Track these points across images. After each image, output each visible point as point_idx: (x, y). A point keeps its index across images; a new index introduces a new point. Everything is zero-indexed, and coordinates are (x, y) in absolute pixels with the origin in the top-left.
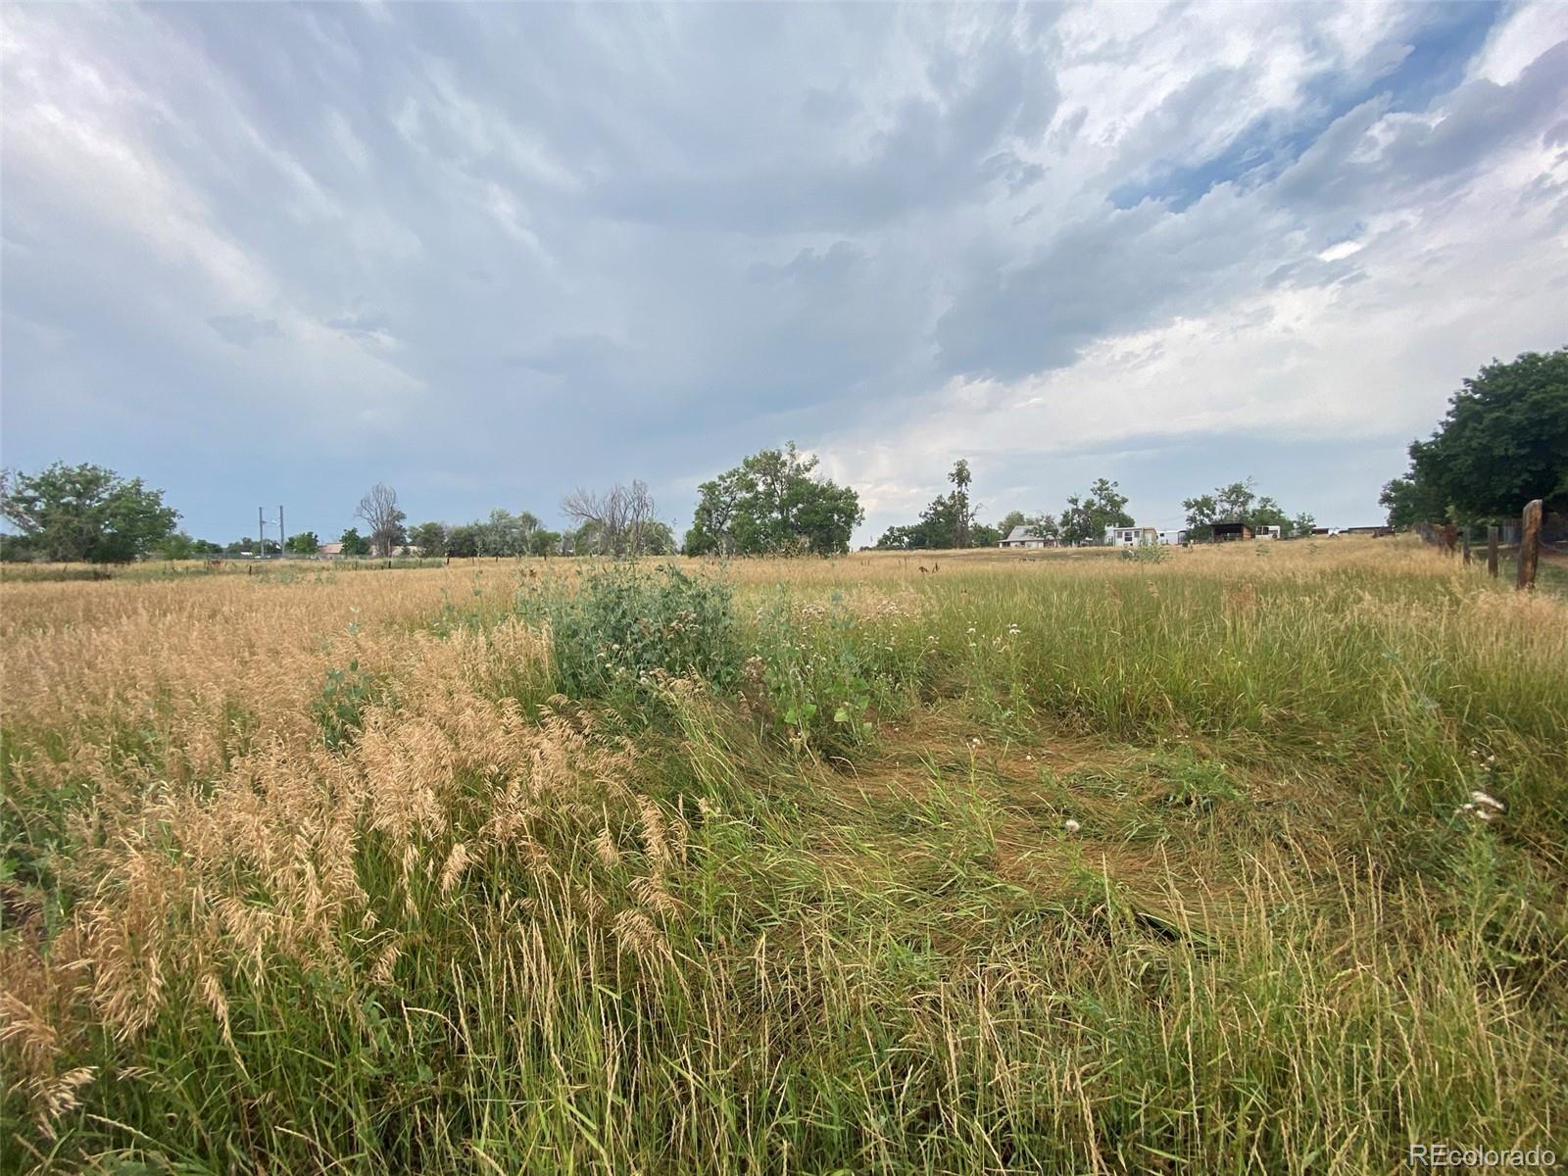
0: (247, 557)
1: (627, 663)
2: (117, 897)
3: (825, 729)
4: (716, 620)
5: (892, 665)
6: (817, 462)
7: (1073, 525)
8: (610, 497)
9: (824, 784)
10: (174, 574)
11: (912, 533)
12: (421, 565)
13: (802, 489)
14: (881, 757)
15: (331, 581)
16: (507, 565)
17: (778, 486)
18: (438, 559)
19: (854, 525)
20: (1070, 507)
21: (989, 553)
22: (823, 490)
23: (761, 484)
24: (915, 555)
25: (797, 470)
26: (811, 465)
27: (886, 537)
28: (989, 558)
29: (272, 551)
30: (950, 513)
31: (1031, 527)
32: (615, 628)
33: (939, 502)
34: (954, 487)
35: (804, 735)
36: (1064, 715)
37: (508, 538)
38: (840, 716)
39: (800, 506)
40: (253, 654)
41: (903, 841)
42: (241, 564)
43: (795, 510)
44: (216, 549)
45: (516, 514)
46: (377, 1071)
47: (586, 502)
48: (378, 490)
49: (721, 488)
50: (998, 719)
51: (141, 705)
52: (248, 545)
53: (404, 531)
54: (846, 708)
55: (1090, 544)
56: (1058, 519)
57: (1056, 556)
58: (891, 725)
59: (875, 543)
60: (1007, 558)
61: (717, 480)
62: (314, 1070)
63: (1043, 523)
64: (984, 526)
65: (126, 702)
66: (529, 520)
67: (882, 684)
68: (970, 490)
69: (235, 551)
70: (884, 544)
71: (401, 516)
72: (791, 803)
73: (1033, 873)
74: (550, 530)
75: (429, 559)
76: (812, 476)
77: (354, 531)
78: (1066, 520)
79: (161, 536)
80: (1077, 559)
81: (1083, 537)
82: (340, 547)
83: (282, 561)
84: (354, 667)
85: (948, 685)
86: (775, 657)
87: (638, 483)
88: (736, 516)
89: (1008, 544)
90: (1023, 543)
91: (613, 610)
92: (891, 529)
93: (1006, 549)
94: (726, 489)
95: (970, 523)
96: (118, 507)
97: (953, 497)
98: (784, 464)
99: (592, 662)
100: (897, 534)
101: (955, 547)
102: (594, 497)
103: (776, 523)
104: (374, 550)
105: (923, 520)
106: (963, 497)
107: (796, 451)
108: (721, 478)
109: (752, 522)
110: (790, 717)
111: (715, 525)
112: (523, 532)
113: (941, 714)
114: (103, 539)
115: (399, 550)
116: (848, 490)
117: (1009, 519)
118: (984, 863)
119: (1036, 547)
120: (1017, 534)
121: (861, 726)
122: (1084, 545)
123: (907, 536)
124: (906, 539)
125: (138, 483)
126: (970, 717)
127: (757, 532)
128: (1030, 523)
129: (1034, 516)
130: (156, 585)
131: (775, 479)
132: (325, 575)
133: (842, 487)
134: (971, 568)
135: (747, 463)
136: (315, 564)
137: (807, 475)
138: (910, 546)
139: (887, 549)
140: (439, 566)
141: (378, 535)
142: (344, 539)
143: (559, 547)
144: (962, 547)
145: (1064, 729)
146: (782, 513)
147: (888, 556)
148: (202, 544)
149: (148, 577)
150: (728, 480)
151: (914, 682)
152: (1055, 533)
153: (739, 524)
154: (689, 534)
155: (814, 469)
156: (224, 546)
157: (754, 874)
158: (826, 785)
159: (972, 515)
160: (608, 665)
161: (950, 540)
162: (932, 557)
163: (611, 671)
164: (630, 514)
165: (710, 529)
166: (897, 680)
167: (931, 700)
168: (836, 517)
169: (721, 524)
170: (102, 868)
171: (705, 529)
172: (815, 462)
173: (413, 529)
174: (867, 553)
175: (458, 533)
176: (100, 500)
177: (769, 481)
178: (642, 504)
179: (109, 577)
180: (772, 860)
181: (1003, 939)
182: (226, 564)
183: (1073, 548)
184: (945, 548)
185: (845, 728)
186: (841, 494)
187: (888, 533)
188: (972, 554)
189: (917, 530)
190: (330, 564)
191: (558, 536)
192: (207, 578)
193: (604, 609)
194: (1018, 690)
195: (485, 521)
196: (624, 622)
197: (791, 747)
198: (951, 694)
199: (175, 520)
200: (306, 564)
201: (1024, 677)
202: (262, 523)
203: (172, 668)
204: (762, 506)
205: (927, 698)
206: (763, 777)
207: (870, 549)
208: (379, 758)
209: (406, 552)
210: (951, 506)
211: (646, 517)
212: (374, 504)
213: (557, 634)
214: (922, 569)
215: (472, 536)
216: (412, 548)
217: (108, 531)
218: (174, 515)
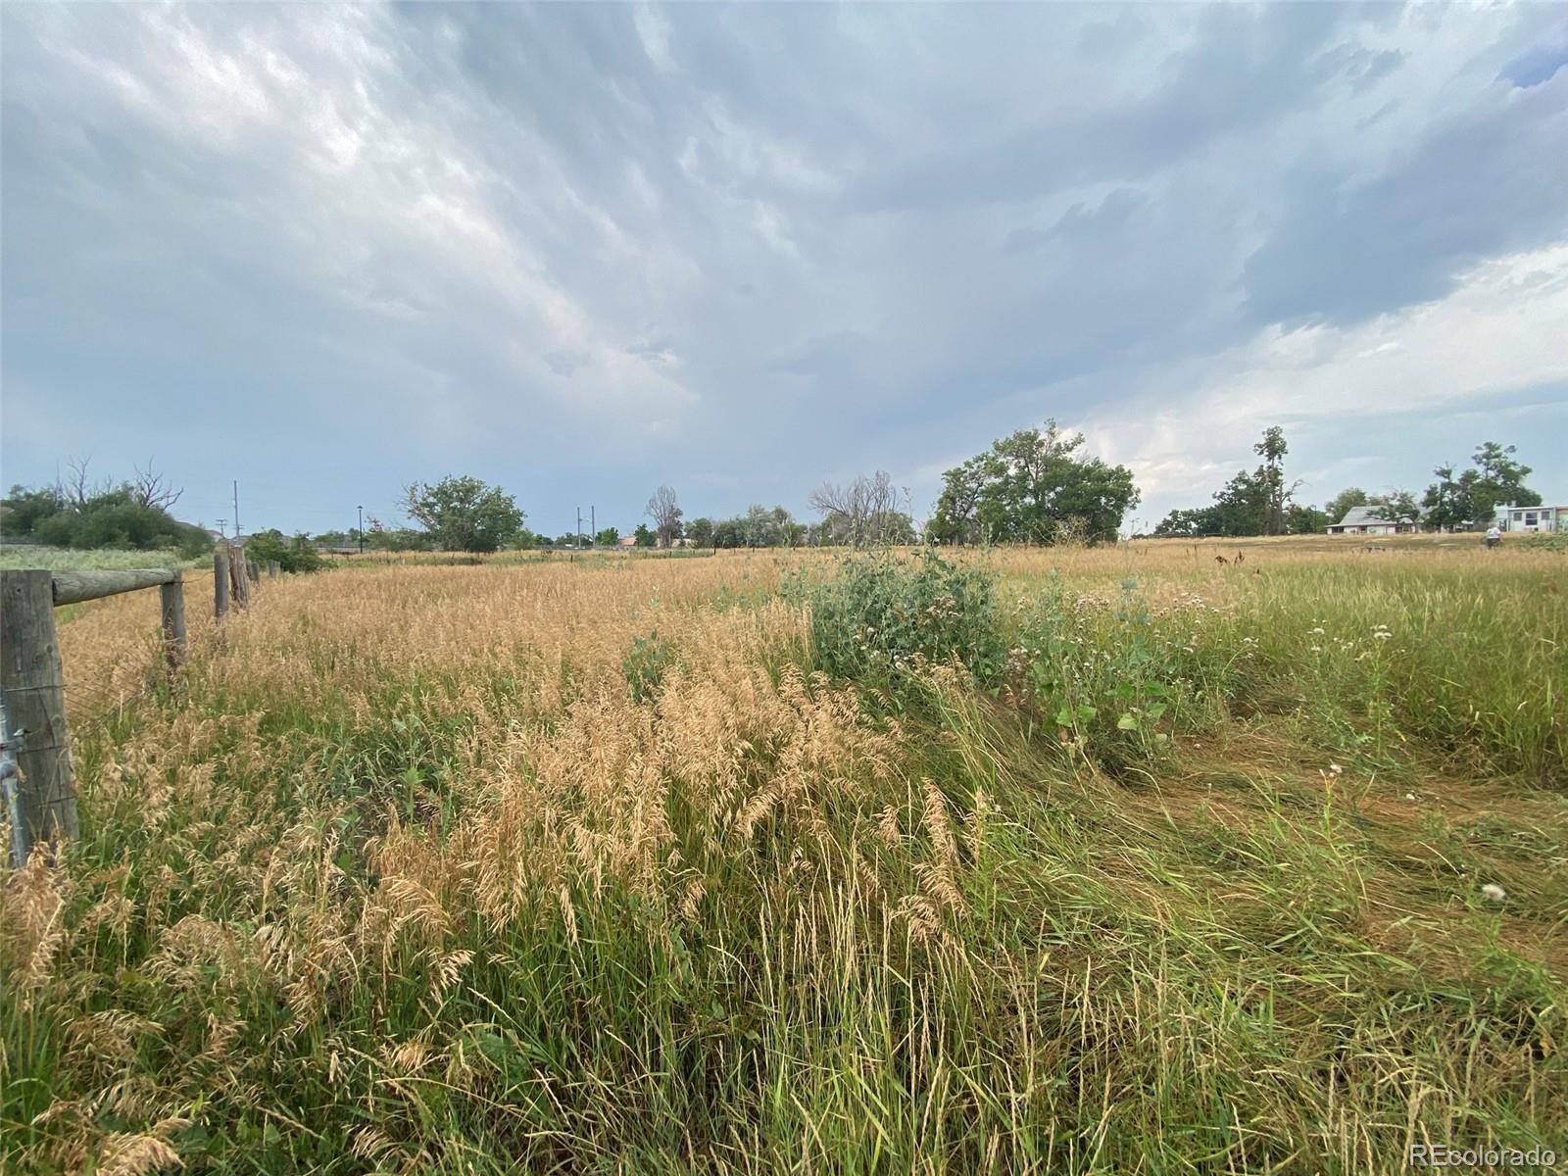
0: (569, 548)
1: (880, 647)
2: (492, 810)
3: (1104, 736)
4: (974, 609)
5: (1193, 669)
6: (1083, 441)
7: (1442, 504)
8: (853, 489)
9: (1108, 798)
10: (522, 562)
11: (1201, 517)
12: (694, 555)
13: (1065, 472)
14: (1180, 775)
15: (629, 567)
16: (762, 556)
17: (1032, 469)
18: (706, 550)
19: (1126, 509)
20: (1439, 481)
21: (1312, 541)
22: (1088, 471)
23: (1012, 467)
24: (1205, 544)
25: (1056, 450)
26: (1074, 444)
27: (1167, 523)
28: (1312, 547)
29: (586, 543)
30: (1256, 493)
31: (1376, 508)
32: (869, 613)
33: (1241, 479)
34: (1263, 461)
35: (1081, 740)
36: (1451, 748)
37: (763, 531)
38: (1125, 723)
39: (1059, 489)
40: (578, 623)
41: (1219, 877)
42: (566, 553)
43: (1052, 495)
44: (549, 542)
45: (770, 509)
46: (681, 998)
47: (831, 495)
48: (662, 491)
49: (967, 474)
50: (1347, 745)
51: (506, 658)
52: (570, 539)
53: (681, 525)
54: (1134, 714)
55: (1469, 528)
56: (1419, 497)
57: (1416, 545)
58: (1190, 740)
59: (1152, 530)
60: (1341, 546)
61: (962, 467)
62: (630, 983)
63: (1395, 503)
64: (1304, 507)
65: (495, 655)
66: (781, 515)
67: (1181, 689)
68: (1285, 464)
69: (561, 543)
70: (1163, 531)
71: (679, 513)
72: (1066, 813)
73: (1416, 945)
74: (798, 523)
75: (700, 550)
76: (1074, 457)
77: (644, 526)
78: (1432, 498)
79: (513, 531)
80: (1451, 548)
81: (1458, 519)
82: (633, 539)
83: (593, 552)
84: (654, 636)
85: (1268, 698)
86: (1045, 651)
87: (881, 473)
88: (983, 503)
89: (1341, 529)
90: (1363, 528)
91: (866, 594)
92: (1174, 514)
93: (1339, 536)
94: (973, 476)
95: (1285, 504)
96: (486, 509)
97: (1260, 473)
98: (1041, 444)
99: (847, 644)
100: (1182, 518)
101: (1263, 534)
102: (839, 490)
103: (1029, 509)
104: (659, 542)
105: (1218, 502)
106: (1276, 473)
107: (1056, 430)
108: (968, 464)
109: (1001, 509)
110: (1062, 718)
111: (959, 513)
112: (775, 525)
113: (1257, 731)
114: (476, 534)
115: (677, 542)
116: (1120, 469)
117: (1343, 498)
118: (1342, 922)
119: (1385, 532)
120: (1354, 516)
121: (1153, 736)
122: (1459, 531)
123: (1195, 521)
124: (1194, 525)
125: (498, 491)
126: (1305, 739)
127: (1008, 519)
128: (1375, 502)
129: (1380, 495)
130: (512, 568)
131: (1030, 460)
132: (624, 562)
133: (1112, 466)
134: (1285, 558)
135: (997, 448)
136: (617, 553)
137: (1068, 455)
138: (1199, 533)
139: (1170, 536)
140: (708, 555)
141: (661, 529)
142: (637, 533)
143: (805, 538)
144: (1273, 533)
145: (1453, 765)
146: (1036, 498)
147: (1168, 545)
148: (540, 537)
149: (507, 562)
150: (975, 466)
151: (1221, 691)
152: (1415, 515)
153: (986, 511)
154: (931, 524)
155: (1077, 448)
156: (554, 539)
157: (1033, 884)
158: (1110, 800)
159: (1288, 494)
160: (863, 648)
161: (1256, 525)
162: (1231, 545)
163: (866, 654)
164: (872, 505)
165: (953, 518)
166: (1197, 688)
167: (1247, 714)
168: (1103, 500)
169: (966, 512)
170: (480, 784)
171: (948, 518)
172: (1079, 441)
173: (688, 524)
174: (1141, 541)
175: (723, 526)
176: (475, 504)
177: (1023, 464)
178: (883, 493)
179: (480, 563)
180: (1053, 871)
181: (1373, 1022)
182: (556, 553)
183: (1443, 534)
184: (1249, 535)
185: (1130, 737)
186: (1111, 474)
187: (1169, 518)
188: (1288, 542)
189: (1209, 513)
190: (627, 554)
191: (805, 528)
192: (543, 565)
193: (858, 593)
194: (1380, 710)
195: (745, 516)
196: (878, 606)
197: (1065, 751)
198: (1278, 708)
199: (522, 519)
200: (610, 553)
201: (1390, 694)
202: (579, 520)
203: (525, 631)
204: (1013, 491)
205: (1240, 710)
206: (1032, 780)
207: (1146, 537)
208: (678, 714)
209: (682, 544)
210: (1258, 484)
211: (888, 506)
212: (659, 503)
213: (815, 615)
214: (1220, 559)
215: (734, 529)
216: (687, 541)
217: (480, 528)
218: (521, 514)
